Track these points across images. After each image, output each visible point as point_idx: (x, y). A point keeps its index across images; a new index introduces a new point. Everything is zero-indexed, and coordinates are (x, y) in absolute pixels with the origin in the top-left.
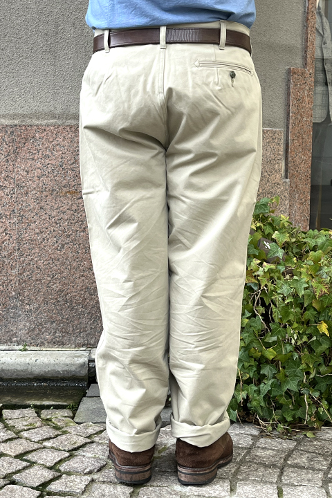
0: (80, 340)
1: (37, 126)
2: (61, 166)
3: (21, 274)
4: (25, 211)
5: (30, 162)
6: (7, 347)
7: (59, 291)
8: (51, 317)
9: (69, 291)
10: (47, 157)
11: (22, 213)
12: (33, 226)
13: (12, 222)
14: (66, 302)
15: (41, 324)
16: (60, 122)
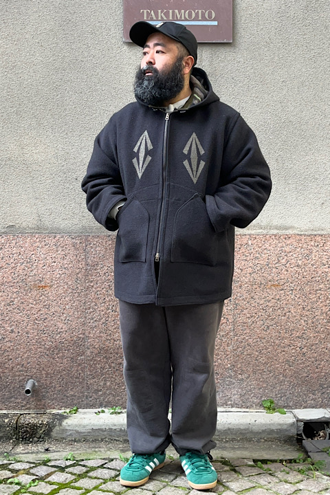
0: (281, 403)
1: (249, 235)
2: (268, 265)
3: (235, 350)
4: (239, 300)
5: (243, 263)
6: (224, 410)
7: (265, 363)
8: (258, 385)
9: (273, 363)
10: (257, 258)
11: (237, 302)
12: (245, 311)
13: (229, 308)
14: (270, 372)
15: (250, 391)
16: (265, 232)
